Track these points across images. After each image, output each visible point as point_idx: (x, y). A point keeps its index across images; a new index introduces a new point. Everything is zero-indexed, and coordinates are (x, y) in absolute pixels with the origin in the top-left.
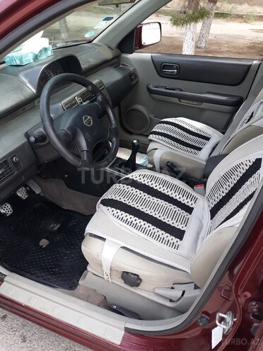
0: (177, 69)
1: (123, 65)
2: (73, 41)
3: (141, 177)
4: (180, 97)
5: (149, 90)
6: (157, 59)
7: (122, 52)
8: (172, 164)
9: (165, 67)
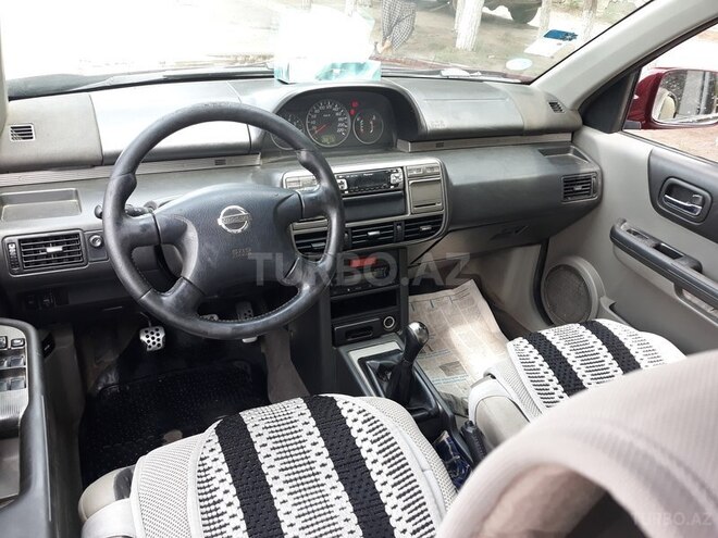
0: (702, 205)
1: (576, 153)
2: (483, 73)
3: (361, 418)
4: (682, 284)
5: (614, 235)
6: (661, 163)
7: (586, 123)
8: (478, 433)
9: (673, 189)
